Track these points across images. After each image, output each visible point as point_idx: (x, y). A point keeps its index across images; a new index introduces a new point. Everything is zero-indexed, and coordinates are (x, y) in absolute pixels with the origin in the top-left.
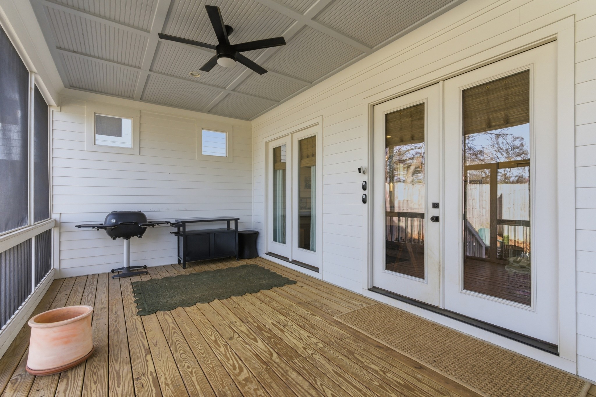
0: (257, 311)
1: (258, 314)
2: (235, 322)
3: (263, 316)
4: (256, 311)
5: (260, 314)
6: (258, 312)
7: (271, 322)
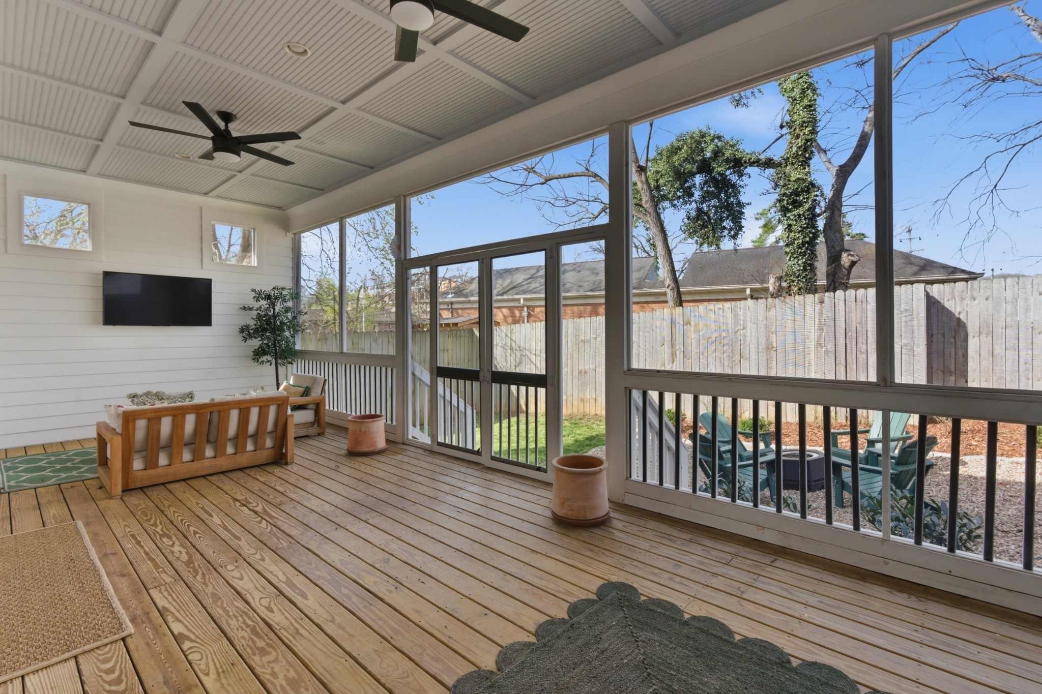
0: (341, 632)
1: (338, 620)
2: (391, 592)
3: (326, 615)
4: (344, 629)
5: (333, 621)
6: (340, 626)
7: (307, 599)
